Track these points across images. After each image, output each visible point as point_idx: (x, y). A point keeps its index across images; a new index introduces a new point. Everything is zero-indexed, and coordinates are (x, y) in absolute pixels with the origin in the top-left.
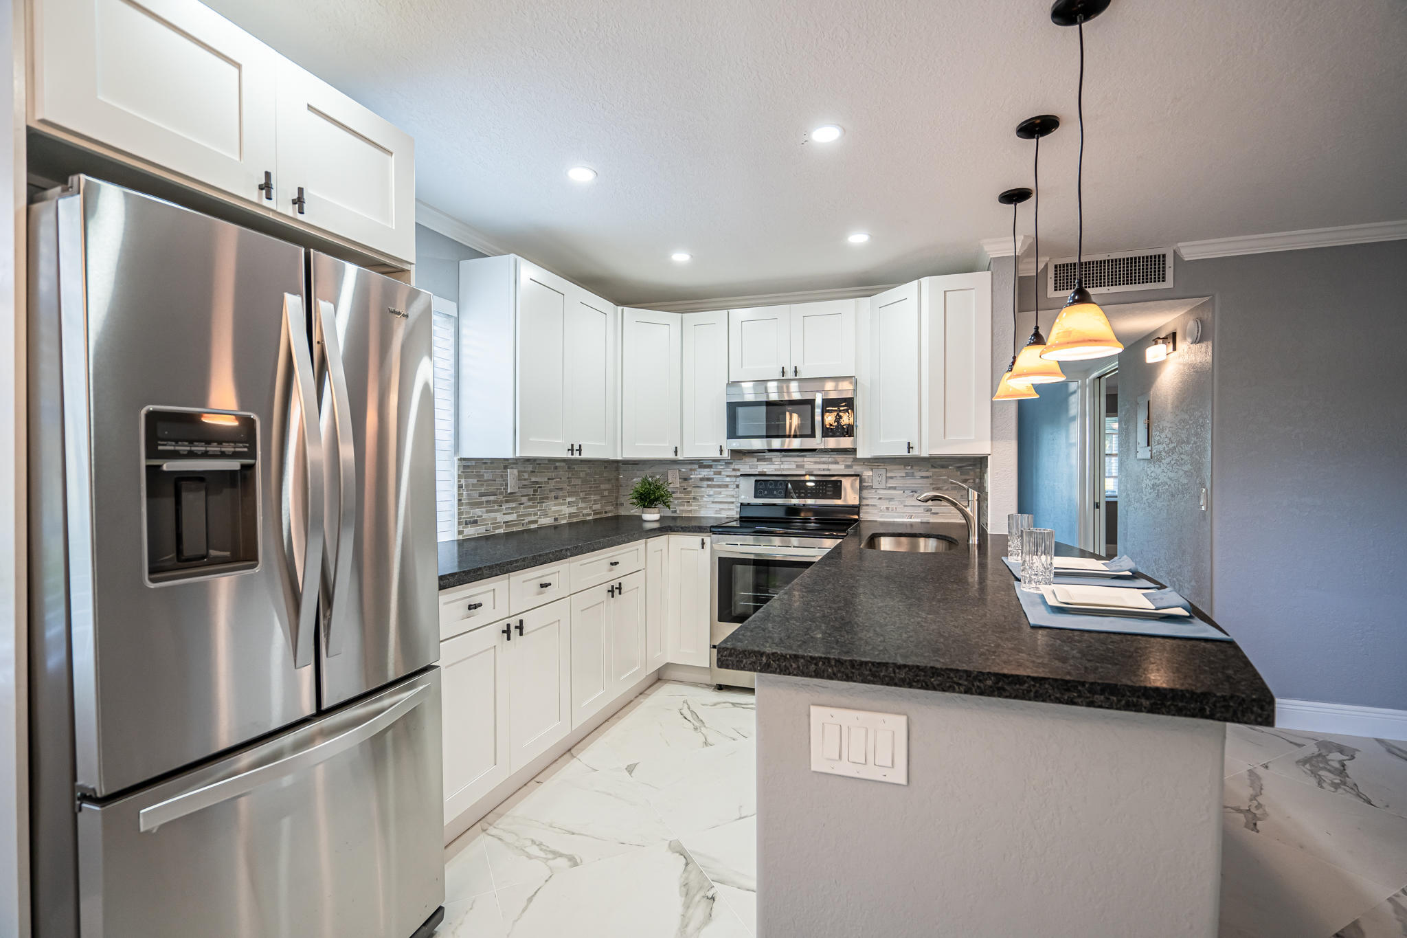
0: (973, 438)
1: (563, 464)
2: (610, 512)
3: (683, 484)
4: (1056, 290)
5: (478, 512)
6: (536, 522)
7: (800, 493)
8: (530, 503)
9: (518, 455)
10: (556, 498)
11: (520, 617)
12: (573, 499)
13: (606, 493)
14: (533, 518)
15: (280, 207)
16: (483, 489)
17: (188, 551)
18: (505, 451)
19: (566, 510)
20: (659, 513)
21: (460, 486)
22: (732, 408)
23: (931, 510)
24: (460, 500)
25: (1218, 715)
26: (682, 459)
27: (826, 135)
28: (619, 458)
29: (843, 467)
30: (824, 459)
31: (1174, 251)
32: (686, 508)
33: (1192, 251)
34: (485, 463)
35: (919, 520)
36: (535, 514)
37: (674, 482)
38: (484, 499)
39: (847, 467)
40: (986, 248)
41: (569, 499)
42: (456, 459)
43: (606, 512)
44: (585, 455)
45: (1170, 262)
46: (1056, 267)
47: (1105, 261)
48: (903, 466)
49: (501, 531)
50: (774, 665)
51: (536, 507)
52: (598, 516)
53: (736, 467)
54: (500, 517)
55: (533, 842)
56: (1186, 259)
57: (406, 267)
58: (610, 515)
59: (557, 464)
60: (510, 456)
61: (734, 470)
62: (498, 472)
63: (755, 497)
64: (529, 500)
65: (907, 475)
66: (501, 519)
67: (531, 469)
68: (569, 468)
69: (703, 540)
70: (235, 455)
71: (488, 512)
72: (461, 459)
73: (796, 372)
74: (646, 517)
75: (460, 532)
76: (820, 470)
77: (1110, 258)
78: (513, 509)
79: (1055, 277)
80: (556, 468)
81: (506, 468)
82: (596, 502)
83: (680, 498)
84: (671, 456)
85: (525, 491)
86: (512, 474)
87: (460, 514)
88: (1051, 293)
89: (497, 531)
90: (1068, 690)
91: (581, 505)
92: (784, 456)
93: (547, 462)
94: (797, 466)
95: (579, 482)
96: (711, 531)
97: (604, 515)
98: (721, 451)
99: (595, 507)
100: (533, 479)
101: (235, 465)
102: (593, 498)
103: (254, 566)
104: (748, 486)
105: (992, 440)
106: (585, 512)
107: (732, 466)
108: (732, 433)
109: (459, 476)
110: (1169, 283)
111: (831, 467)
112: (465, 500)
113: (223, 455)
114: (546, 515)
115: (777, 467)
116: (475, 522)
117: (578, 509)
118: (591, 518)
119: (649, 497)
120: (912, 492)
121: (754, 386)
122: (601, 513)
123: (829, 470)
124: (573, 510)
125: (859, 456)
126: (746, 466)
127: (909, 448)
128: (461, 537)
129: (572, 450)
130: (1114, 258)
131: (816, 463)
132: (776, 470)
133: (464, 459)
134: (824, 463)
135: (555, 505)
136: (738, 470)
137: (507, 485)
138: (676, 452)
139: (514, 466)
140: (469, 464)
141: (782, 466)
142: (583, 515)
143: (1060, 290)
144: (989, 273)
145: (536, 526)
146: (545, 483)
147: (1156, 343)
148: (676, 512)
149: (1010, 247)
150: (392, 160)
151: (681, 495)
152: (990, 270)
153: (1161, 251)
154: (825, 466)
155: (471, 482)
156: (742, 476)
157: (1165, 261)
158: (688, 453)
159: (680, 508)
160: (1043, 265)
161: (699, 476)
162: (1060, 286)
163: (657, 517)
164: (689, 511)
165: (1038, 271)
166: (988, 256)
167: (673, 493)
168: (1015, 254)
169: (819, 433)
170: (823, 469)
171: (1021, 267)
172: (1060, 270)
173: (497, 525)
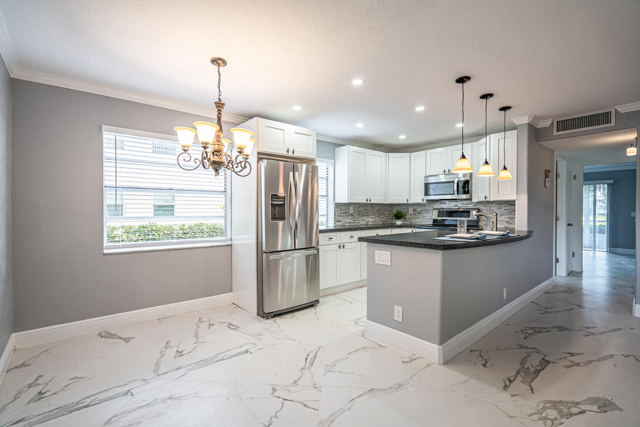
0: (509, 193)
1: (370, 205)
2: (389, 222)
3: (414, 212)
4: (557, 132)
5: (341, 218)
6: (359, 223)
7: (454, 215)
8: (357, 217)
9: (349, 202)
10: (367, 216)
11: (344, 244)
12: (374, 216)
13: (387, 215)
14: (358, 221)
15: (290, 154)
16: (342, 212)
17: (276, 217)
18: (346, 201)
19: (371, 220)
20: (402, 221)
21: (335, 211)
22: (427, 185)
23: (509, 222)
24: (335, 215)
25: (434, 248)
26: (410, 203)
27: (420, 109)
28: (387, 203)
29: (473, 206)
30: (464, 203)
31: (615, 109)
32: (415, 221)
33: (623, 109)
34: (343, 204)
35: (504, 226)
36: (359, 220)
37: (411, 211)
38: (342, 215)
39: (474, 205)
40: (514, 122)
41: (372, 216)
42: (334, 203)
43: (387, 222)
44: (372, 202)
45: (613, 114)
46: (558, 122)
47: (581, 117)
48: (497, 205)
49: (348, 224)
50: (367, 240)
51: (360, 218)
52: (384, 223)
53: (433, 206)
54: (347, 220)
55: (343, 299)
56: (622, 112)
57: (315, 159)
58: (389, 223)
59: (367, 205)
60: (347, 202)
61: (432, 207)
62: (347, 207)
63: (438, 217)
64: (357, 216)
65: (499, 208)
66: (347, 221)
67: (358, 206)
69: (412, 230)
70: (283, 201)
71: (343, 218)
72: (335, 203)
73: (449, 171)
74: (397, 223)
75: (335, 224)
76: (463, 207)
77: (583, 116)
78: (351, 218)
79: (557, 126)
80: (367, 206)
81: (349, 206)
82: (383, 218)
83: (413, 217)
84: (406, 202)
85: (356, 213)
86: (351, 208)
87: (335, 218)
88: (555, 133)
89: (346, 224)
90: (412, 244)
91: (377, 218)
92: (450, 202)
93: (363, 204)
94: (455, 205)
95: (376, 211)
96: (415, 227)
97: (386, 223)
98: (423, 200)
99: (382, 220)
100: (359, 210)
101: (282, 203)
102: (381, 216)
103: (285, 220)
104: (436, 212)
105: (517, 194)
106: (378, 221)
107: (431, 206)
108: (427, 194)
109: (335, 208)
110: (613, 123)
111: (468, 205)
112: (336, 215)
113: (281, 201)
114: (363, 221)
116: (339, 221)
118: (381, 223)
119: (399, 216)
120: (501, 215)
121: (444, 176)
122: (385, 222)
123: (467, 207)
124: (374, 220)
125: (473, 201)
126: (437, 206)
129: (367, 200)
130: (585, 115)
131: (462, 204)
132: (447, 207)
133: (336, 203)
134: (465, 204)
135: (367, 218)
136: (433, 207)
137: (350, 211)
138: (408, 201)
139: (352, 205)
140: (338, 205)
141: (450, 206)
142: (378, 222)
143: (560, 131)
144: (516, 131)
145: (359, 224)
146: (363, 211)
147: (631, 147)
148: (411, 222)
149: (525, 120)
150: (311, 137)
151: (414, 216)
152: (517, 129)
153: (609, 111)
154: (466, 205)
155: (338, 209)
156: (433, 209)
157: (611, 114)
158: (412, 201)
159: (412, 221)
160: (550, 122)
161: (420, 209)
162: (560, 130)
163: (401, 223)
164: (416, 222)
165: (549, 125)
166: (516, 124)
167: (411, 215)
168: (527, 122)
169: (456, 193)
170: (465, 207)
171: (540, 124)
172: (560, 123)
173: (346, 223)
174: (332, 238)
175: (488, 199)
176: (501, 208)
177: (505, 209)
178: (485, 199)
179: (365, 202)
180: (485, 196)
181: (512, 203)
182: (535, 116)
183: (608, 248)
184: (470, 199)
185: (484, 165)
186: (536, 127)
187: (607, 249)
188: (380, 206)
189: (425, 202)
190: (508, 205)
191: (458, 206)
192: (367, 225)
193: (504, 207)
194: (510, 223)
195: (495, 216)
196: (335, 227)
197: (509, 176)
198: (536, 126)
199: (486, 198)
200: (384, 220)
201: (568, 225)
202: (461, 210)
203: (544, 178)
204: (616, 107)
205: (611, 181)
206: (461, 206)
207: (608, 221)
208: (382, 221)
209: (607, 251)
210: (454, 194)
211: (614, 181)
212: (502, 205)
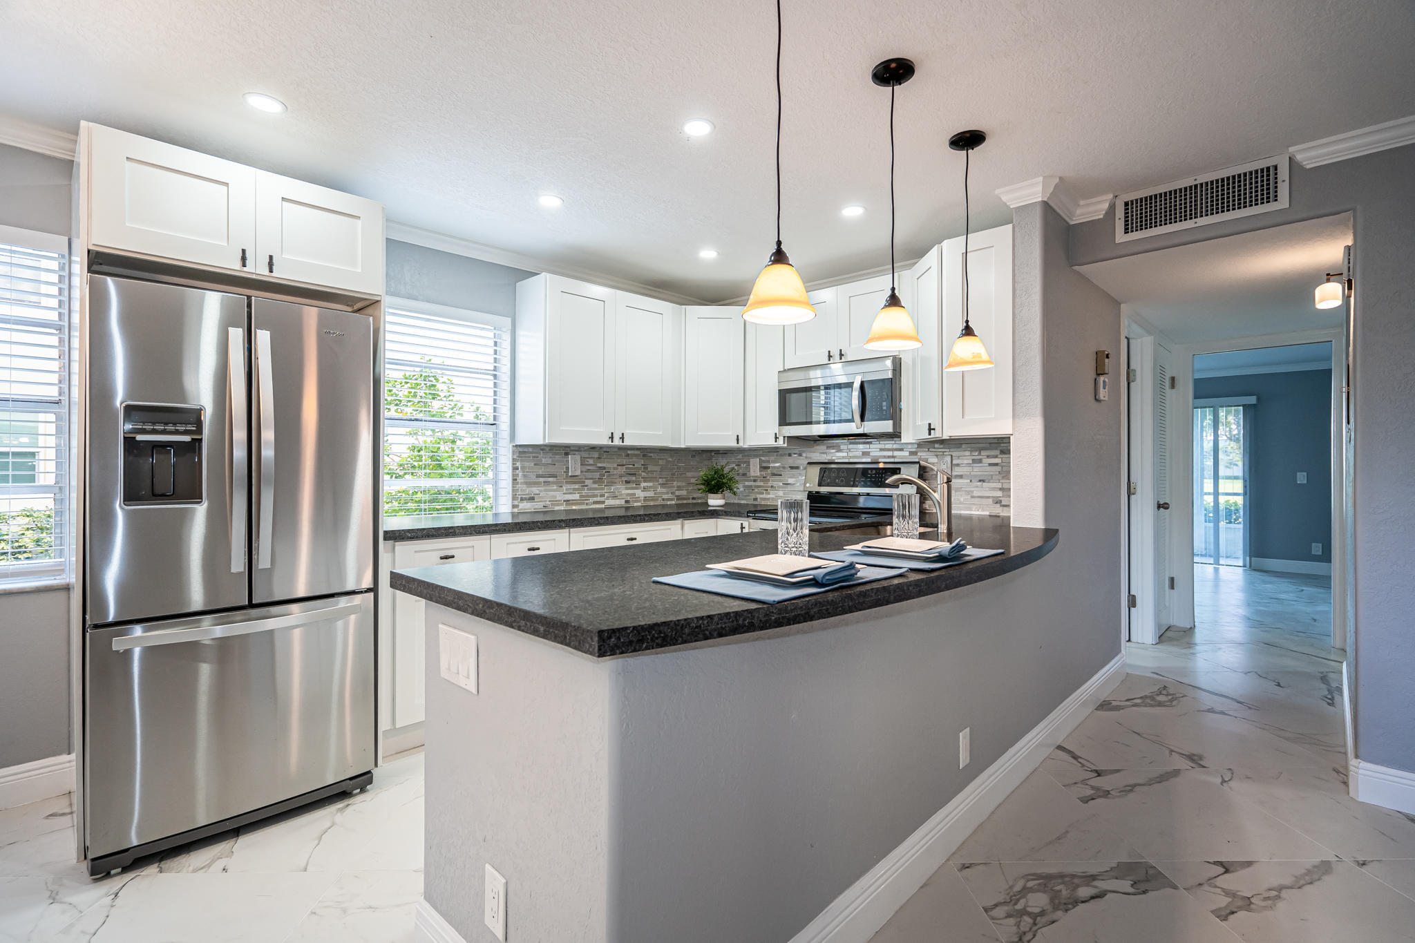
0: (993, 416)
1: (636, 452)
2: (699, 498)
3: (762, 473)
4: (1126, 233)
5: (535, 490)
6: (602, 502)
8: (596, 486)
9: (547, 441)
10: (627, 482)
12: (650, 484)
14: (599, 499)
16: (541, 471)
19: (641, 494)
20: (725, 499)
21: (515, 469)
22: (784, 395)
23: (1001, 501)
24: (514, 480)
26: (746, 446)
27: (697, 129)
28: (682, 446)
29: (907, 454)
31: (1290, 158)
32: (764, 496)
33: (1313, 154)
35: (988, 513)
36: (602, 496)
37: (754, 468)
38: (542, 480)
39: (912, 453)
40: (1004, 198)
41: (643, 484)
42: (511, 446)
43: (693, 498)
44: (628, 442)
45: (1283, 174)
46: (1126, 204)
47: (1191, 187)
49: (562, 508)
51: (603, 489)
52: (680, 502)
53: (805, 454)
54: (560, 496)
56: (1308, 167)
57: (378, 298)
59: (629, 452)
61: (806, 458)
62: (556, 458)
63: (820, 486)
64: (594, 483)
65: (974, 461)
66: (560, 498)
67: (596, 455)
68: (644, 456)
69: (742, 524)
70: (186, 432)
71: (545, 490)
72: (516, 446)
73: (841, 354)
74: (711, 502)
75: (514, 506)
76: (885, 457)
77: (1197, 182)
78: (574, 489)
79: (1126, 217)
80: (628, 455)
81: (567, 454)
82: (679, 488)
83: (760, 486)
84: (733, 444)
85: (589, 475)
86: (571, 460)
87: (515, 491)
88: (1120, 237)
89: (557, 508)
91: (659, 489)
92: (851, 443)
93: (616, 450)
94: (864, 453)
95: (657, 468)
97: (690, 501)
98: (776, 438)
99: (677, 493)
100: (599, 465)
101: (187, 438)
102: (675, 484)
103: (199, 503)
104: (815, 472)
105: (1014, 417)
106: (665, 497)
108: (784, 421)
109: (514, 459)
110: (1283, 201)
111: (896, 453)
112: (520, 480)
113: (177, 432)
114: (615, 497)
115: (845, 454)
117: (655, 494)
118: (674, 502)
119: (716, 484)
120: (980, 481)
122: (689, 499)
123: (893, 457)
124: (650, 494)
125: (905, 438)
126: (821, 454)
127: (930, 429)
128: (516, 510)
129: (613, 438)
130: (1204, 181)
131: (881, 450)
132: (843, 457)
133: (520, 446)
134: (889, 450)
135: (627, 489)
136: (810, 458)
137: (568, 468)
138: (738, 440)
139: (577, 453)
140: (526, 450)
141: (851, 454)
142: (663, 500)
143: (1132, 231)
144: (1010, 226)
145: (603, 506)
146: (614, 469)
147: (1328, 281)
148: (756, 499)
149: (1033, 192)
150: (359, 222)
151: (762, 484)
152: (1011, 222)
153: (1269, 163)
154: (890, 453)
155: (527, 464)
156: (809, 463)
157: (1276, 174)
158: (750, 442)
159: (759, 496)
160: (1106, 206)
161: (777, 465)
162: (1132, 228)
163: (721, 502)
164: (768, 499)
165: (1104, 212)
166: (1008, 207)
167: (755, 481)
168: (1040, 199)
169: (857, 417)
170: (889, 457)
171: (1078, 212)
172: (1132, 208)
173: (557, 503)
174: (453, 557)
175: (936, 434)
176: (980, 461)
177: (990, 465)
178: (930, 434)
179: (605, 441)
180: (930, 424)
181: (1000, 445)
182: (1061, 178)
183: (1248, 558)
184: (895, 435)
185: (886, 306)
186: (1067, 219)
187: (1244, 560)
188: (671, 457)
189: (781, 442)
190: (997, 452)
191: (871, 454)
192: (627, 508)
193: (988, 457)
194: (1003, 503)
195: (946, 485)
196: (513, 515)
197: (979, 355)
198: (1070, 219)
199: (932, 431)
200: (684, 493)
201: (1159, 506)
202: (881, 466)
203: (1094, 376)
204: (1291, 149)
205: (1252, 400)
206: (878, 453)
207: (1245, 494)
208: (679, 498)
209: (1244, 566)
210: (852, 420)
211: (1258, 399)
212: (984, 453)
